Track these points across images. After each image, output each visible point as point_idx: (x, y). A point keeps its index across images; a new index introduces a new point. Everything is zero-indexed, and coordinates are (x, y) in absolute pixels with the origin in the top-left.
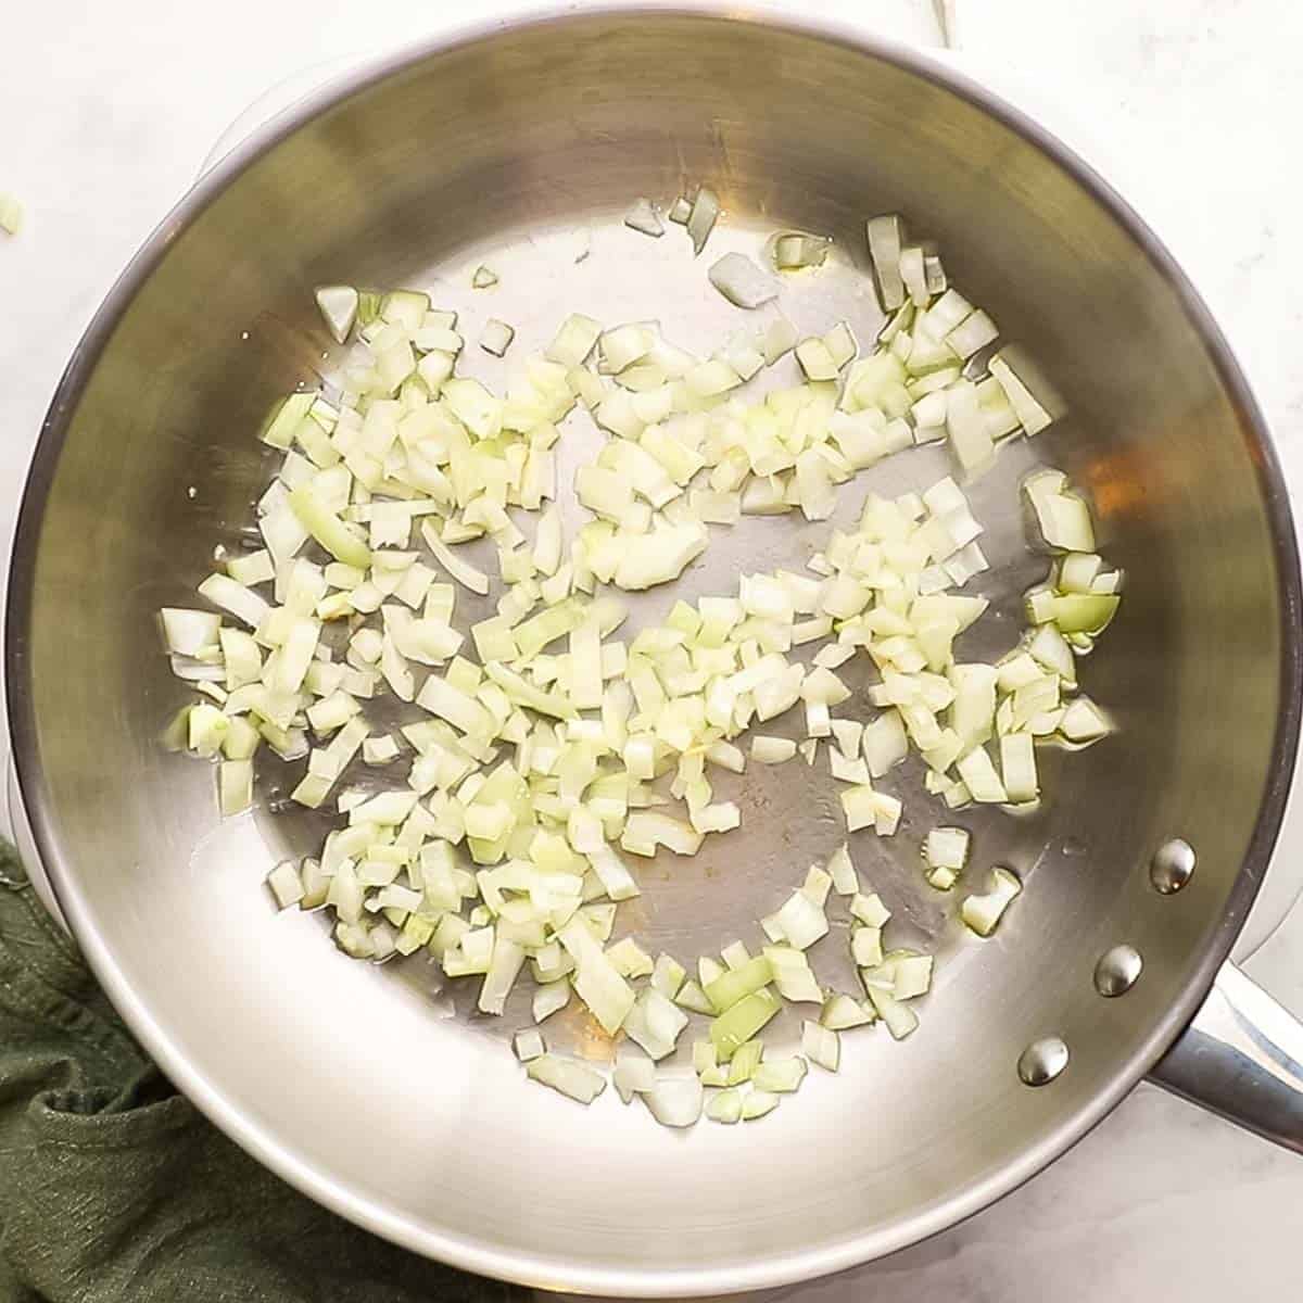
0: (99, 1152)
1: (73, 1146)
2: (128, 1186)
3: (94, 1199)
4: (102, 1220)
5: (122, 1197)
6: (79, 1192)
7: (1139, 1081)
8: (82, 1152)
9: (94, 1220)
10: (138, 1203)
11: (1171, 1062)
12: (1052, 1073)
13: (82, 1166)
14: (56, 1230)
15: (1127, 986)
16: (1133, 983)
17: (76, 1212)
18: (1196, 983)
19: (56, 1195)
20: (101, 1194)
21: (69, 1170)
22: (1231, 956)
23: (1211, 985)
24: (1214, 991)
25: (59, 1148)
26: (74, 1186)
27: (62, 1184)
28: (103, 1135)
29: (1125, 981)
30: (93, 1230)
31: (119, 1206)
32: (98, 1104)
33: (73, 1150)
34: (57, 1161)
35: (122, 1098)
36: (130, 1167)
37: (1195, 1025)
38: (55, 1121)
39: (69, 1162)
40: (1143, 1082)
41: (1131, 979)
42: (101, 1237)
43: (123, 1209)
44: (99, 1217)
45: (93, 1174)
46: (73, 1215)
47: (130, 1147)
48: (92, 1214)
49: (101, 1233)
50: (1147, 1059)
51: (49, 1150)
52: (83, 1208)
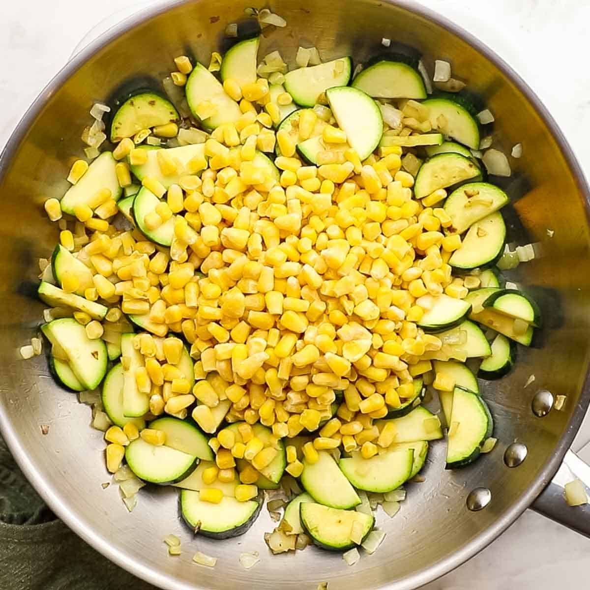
0: (28, 544)
1: (16, 541)
2: (42, 560)
3: (25, 567)
4: (29, 577)
5: (39, 565)
6: (18, 563)
7: (526, 509)
8: (20, 543)
9: (25, 577)
10: (47, 569)
11: (542, 500)
12: (483, 505)
13: (20, 550)
14: (6, 582)
15: (520, 462)
16: (523, 461)
17: (16, 573)
18: (554, 461)
19: (6, 565)
20: (29, 564)
21: (14, 552)
22: (571, 447)
23: (562, 462)
24: (563, 465)
25: (8, 542)
26: (15, 561)
27: (10, 559)
28: (31, 535)
29: (519, 460)
30: (25, 582)
31: (37, 571)
32: (23, 520)
33: (16, 543)
34: (7, 548)
35: (34, 517)
36: (44, 551)
37: (553, 481)
38: (7, 528)
39: (14, 548)
40: (528, 509)
41: (522, 459)
42: (29, 586)
43: (39, 572)
44: (28, 576)
45: (25, 554)
46: (15, 575)
47: (44, 541)
48: (25, 574)
49: (29, 583)
50: (530, 498)
51: (4, 543)
52: (19, 572)
